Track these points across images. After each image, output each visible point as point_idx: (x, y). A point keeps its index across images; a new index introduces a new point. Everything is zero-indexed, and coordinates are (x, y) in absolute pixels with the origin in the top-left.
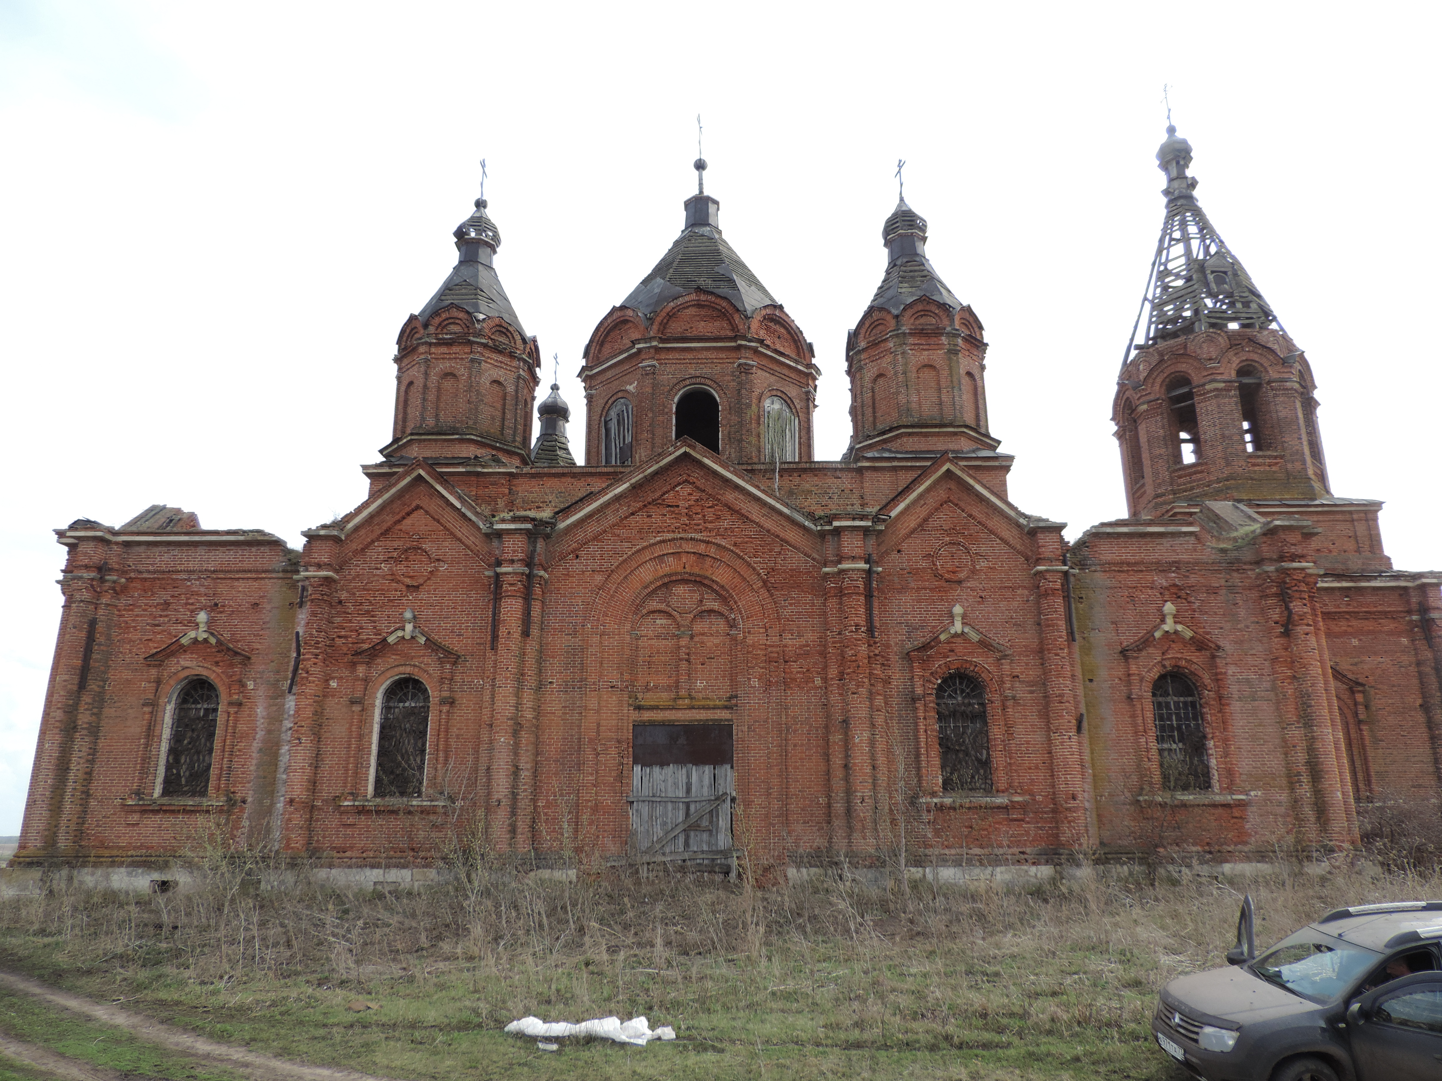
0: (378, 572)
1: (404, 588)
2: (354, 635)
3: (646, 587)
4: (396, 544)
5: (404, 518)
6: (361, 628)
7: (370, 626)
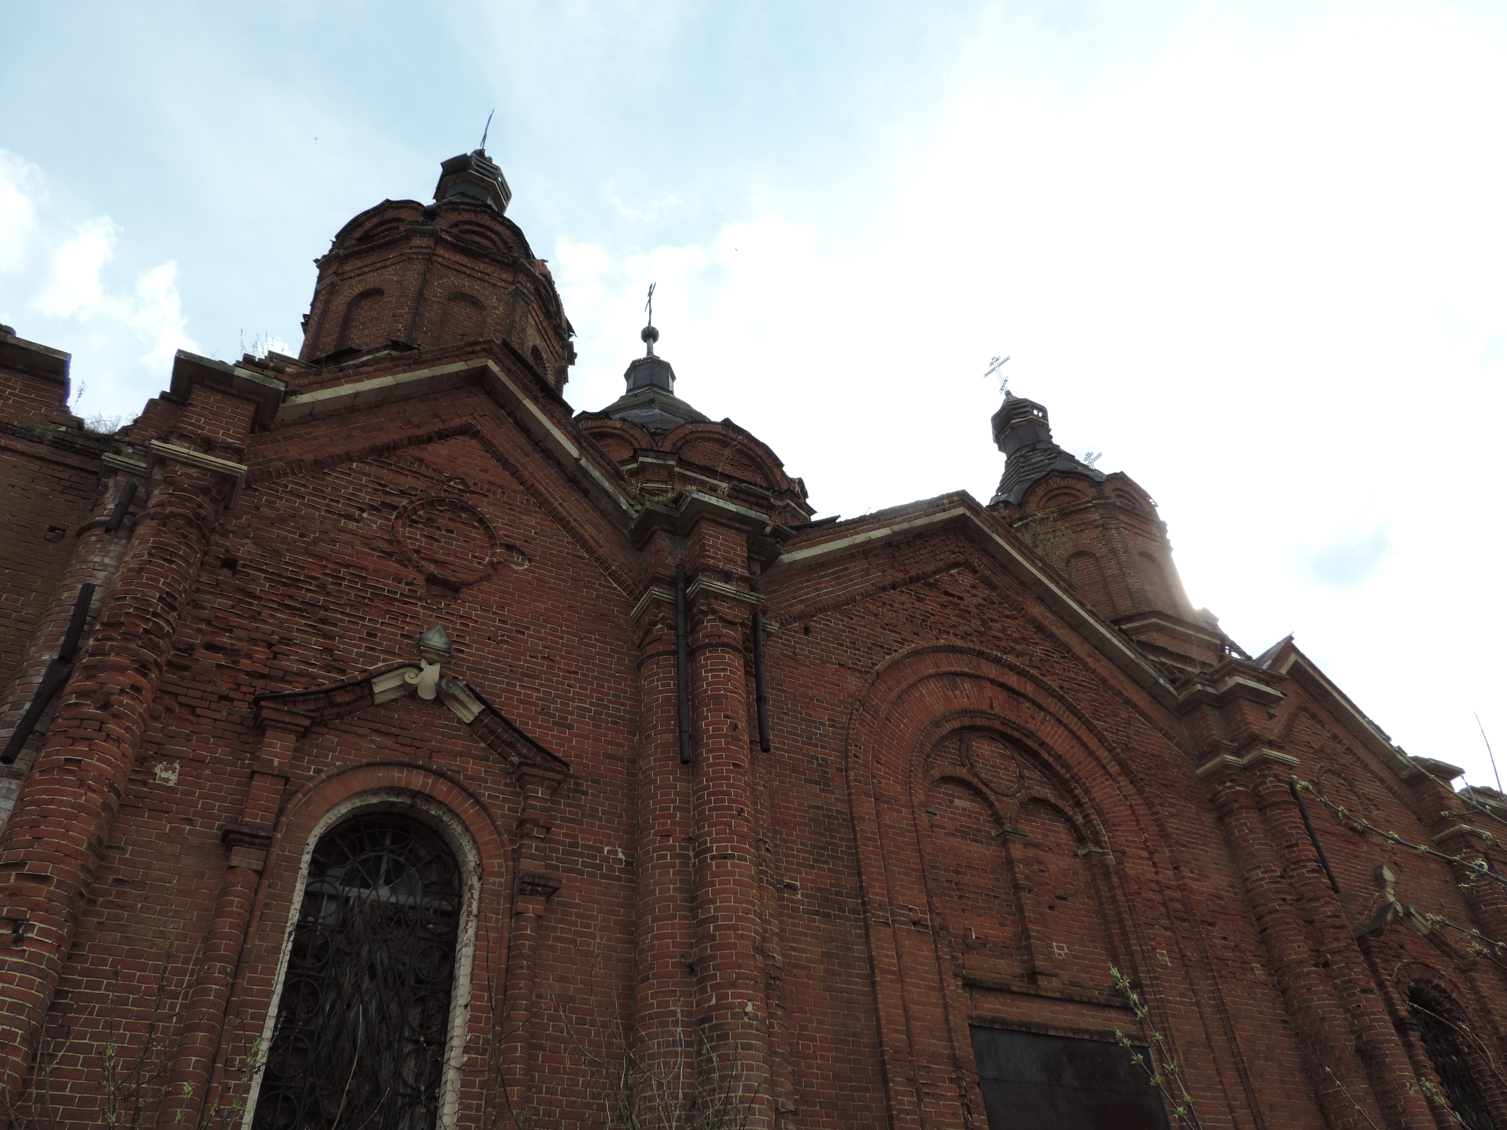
0: (352, 525)
2: (261, 653)
3: (938, 724)
4: (408, 482)
5: (430, 439)
6: (286, 640)
7: (315, 643)
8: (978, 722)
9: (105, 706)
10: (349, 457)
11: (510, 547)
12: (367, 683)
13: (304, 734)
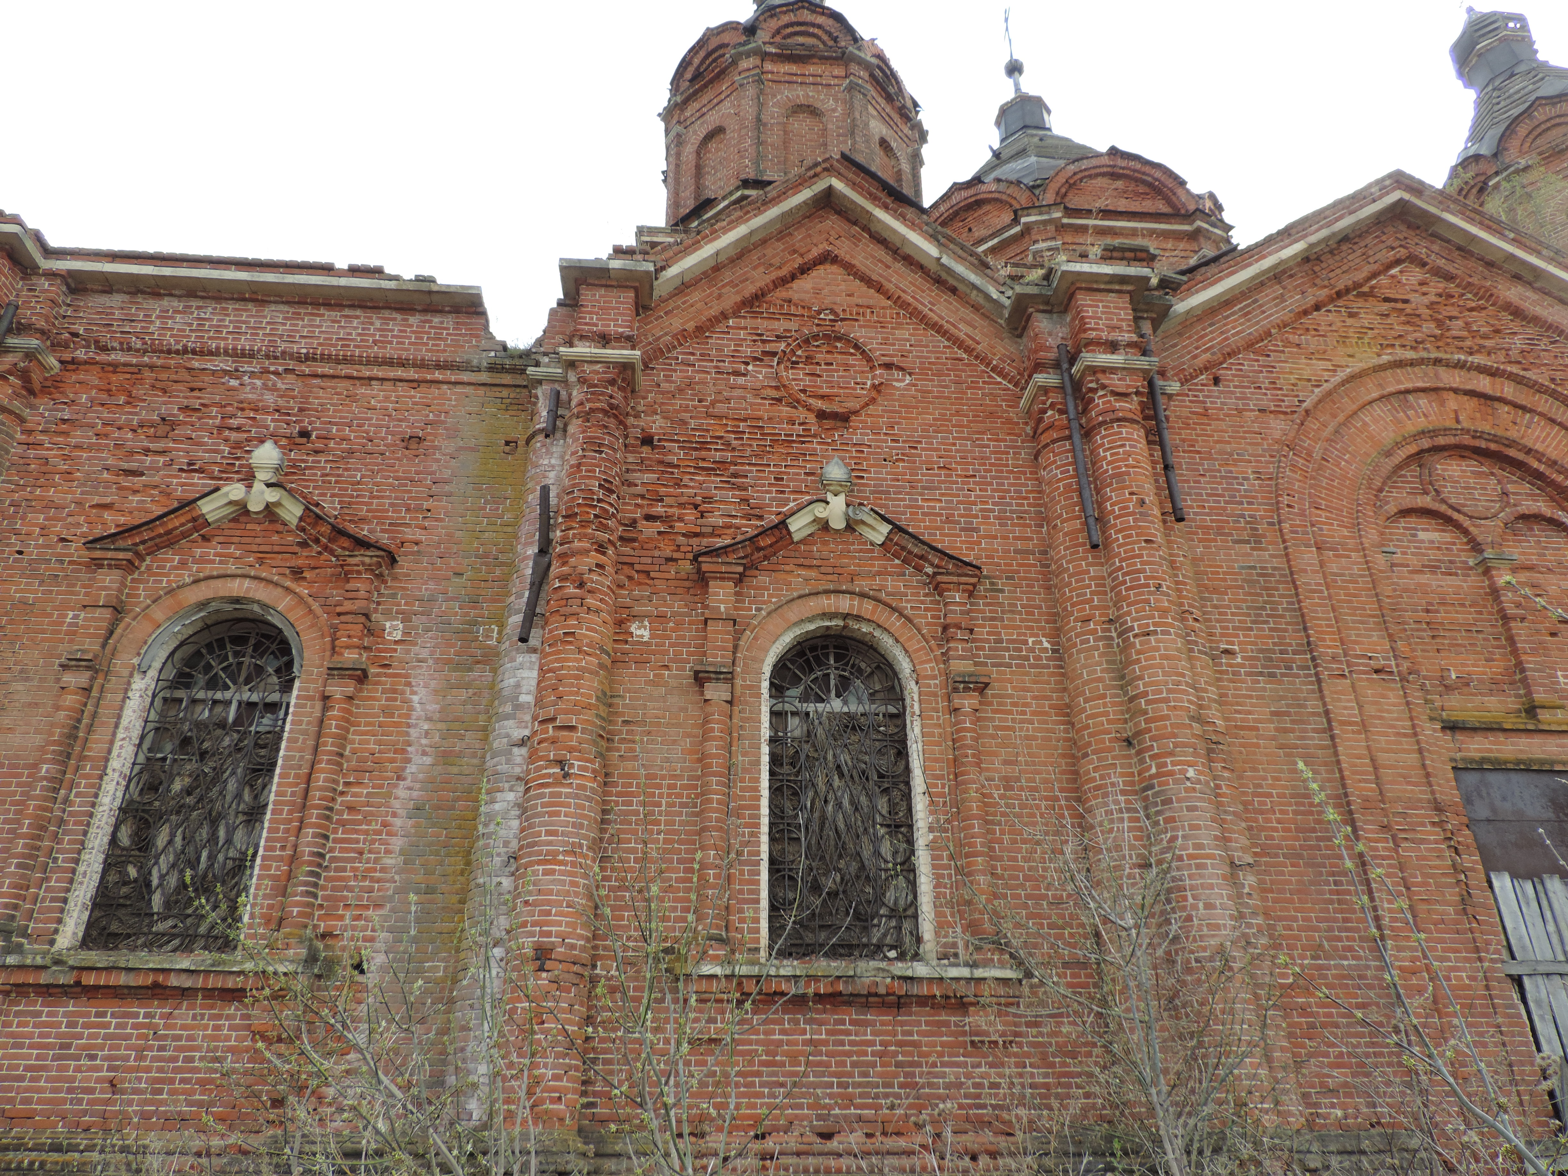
0: (741, 380)
1: (811, 418)
2: (690, 515)
3: (1388, 454)
4: (781, 326)
5: (793, 277)
6: (708, 499)
7: (731, 496)
8: (1441, 441)
9: (581, 585)
10: (724, 316)
11: (888, 366)
12: (782, 525)
13: (740, 580)
